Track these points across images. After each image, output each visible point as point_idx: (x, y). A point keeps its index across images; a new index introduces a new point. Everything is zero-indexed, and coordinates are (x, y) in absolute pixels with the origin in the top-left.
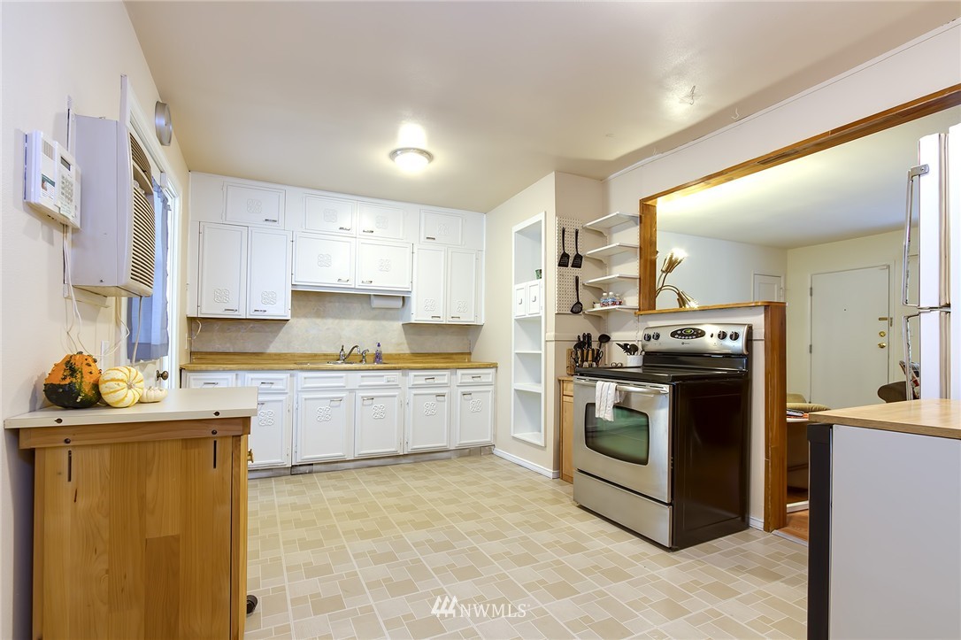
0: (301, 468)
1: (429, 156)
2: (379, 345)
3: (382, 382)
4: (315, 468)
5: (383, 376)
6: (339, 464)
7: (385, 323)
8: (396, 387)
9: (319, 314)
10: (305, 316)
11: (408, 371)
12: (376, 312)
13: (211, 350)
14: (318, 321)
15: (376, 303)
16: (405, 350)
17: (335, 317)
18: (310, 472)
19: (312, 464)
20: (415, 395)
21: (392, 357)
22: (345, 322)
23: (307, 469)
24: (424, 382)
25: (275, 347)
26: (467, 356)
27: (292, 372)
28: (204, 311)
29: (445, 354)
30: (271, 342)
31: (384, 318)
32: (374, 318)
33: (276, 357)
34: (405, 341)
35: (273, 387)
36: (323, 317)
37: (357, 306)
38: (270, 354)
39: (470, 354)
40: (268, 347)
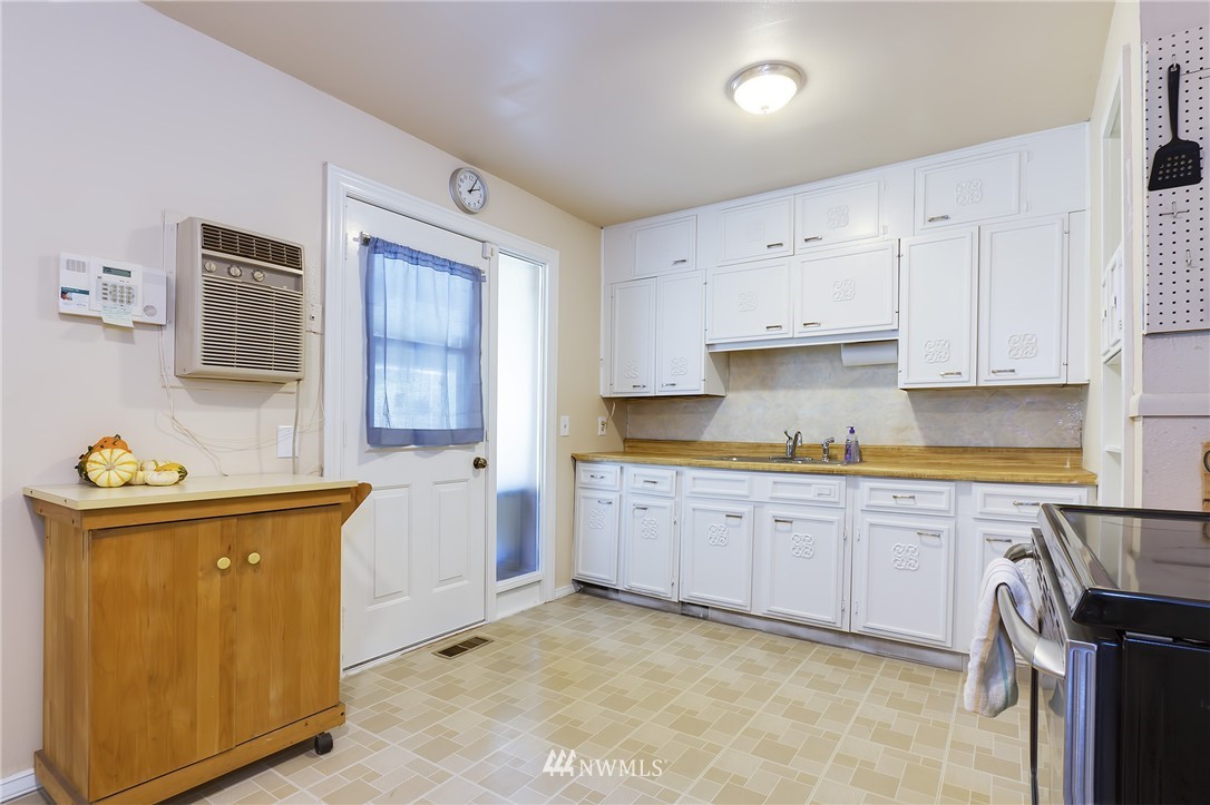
0: (694, 608)
1: (798, 74)
2: (852, 431)
3: (810, 494)
4: (711, 613)
5: (810, 485)
6: (744, 618)
7: (872, 391)
8: (833, 506)
9: (766, 383)
10: (748, 388)
11: (860, 479)
12: (856, 374)
13: (644, 437)
14: (765, 394)
15: (848, 357)
16: (916, 439)
17: (789, 387)
18: (705, 618)
19: (707, 607)
20: (871, 525)
21: (882, 454)
22: (804, 394)
23: (701, 612)
24: (892, 502)
25: (710, 434)
26: (1068, 457)
27: (679, 468)
28: (616, 390)
29: (1008, 449)
30: (705, 426)
31: (872, 382)
32: (854, 384)
33: (709, 448)
34: (915, 424)
35: (657, 487)
36: (771, 388)
37: (823, 366)
38: (702, 443)
39: (1079, 450)
40: (702, 433)
